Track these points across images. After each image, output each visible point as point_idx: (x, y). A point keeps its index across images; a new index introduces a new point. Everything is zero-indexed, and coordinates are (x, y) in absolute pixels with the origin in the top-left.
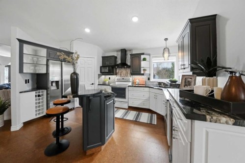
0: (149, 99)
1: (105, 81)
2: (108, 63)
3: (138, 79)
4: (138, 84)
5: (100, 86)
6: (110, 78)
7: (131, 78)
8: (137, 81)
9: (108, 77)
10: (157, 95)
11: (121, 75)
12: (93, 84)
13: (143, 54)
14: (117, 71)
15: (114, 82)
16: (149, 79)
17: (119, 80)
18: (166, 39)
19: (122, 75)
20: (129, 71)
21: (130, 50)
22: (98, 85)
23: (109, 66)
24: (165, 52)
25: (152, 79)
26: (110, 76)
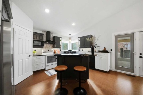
7: (53, 50)
8: (56, 51)
12: (30, 56)
16: (61, 50)
18: (70, 34)
21: (52, 33)
24: (70, 39)
25: (62, 51)
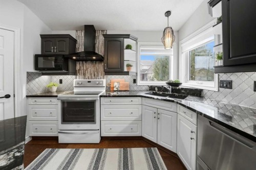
0: (140, 119)
1: (50, 87)
2: (54, 50)
3: (117, 81)
4: (118, 91)
5: (31, 100)
6: (61, 81)
7: (105, 81)
8: (116, 84)
9: (56, 78)
10: (160, 111)
11: (84, 74)
12: (8, 96)
13: (128, 36)
14: (78, 68)
15: (71, 88)
16: (135, 81)
17: (80, 85)
18: (168, 13)
19: (88, 75)
20: (100, 67)
22: (27, 97)
23: (56, 56)
24: (167, 36)
25: (139, 82)
26: (61, 77)
